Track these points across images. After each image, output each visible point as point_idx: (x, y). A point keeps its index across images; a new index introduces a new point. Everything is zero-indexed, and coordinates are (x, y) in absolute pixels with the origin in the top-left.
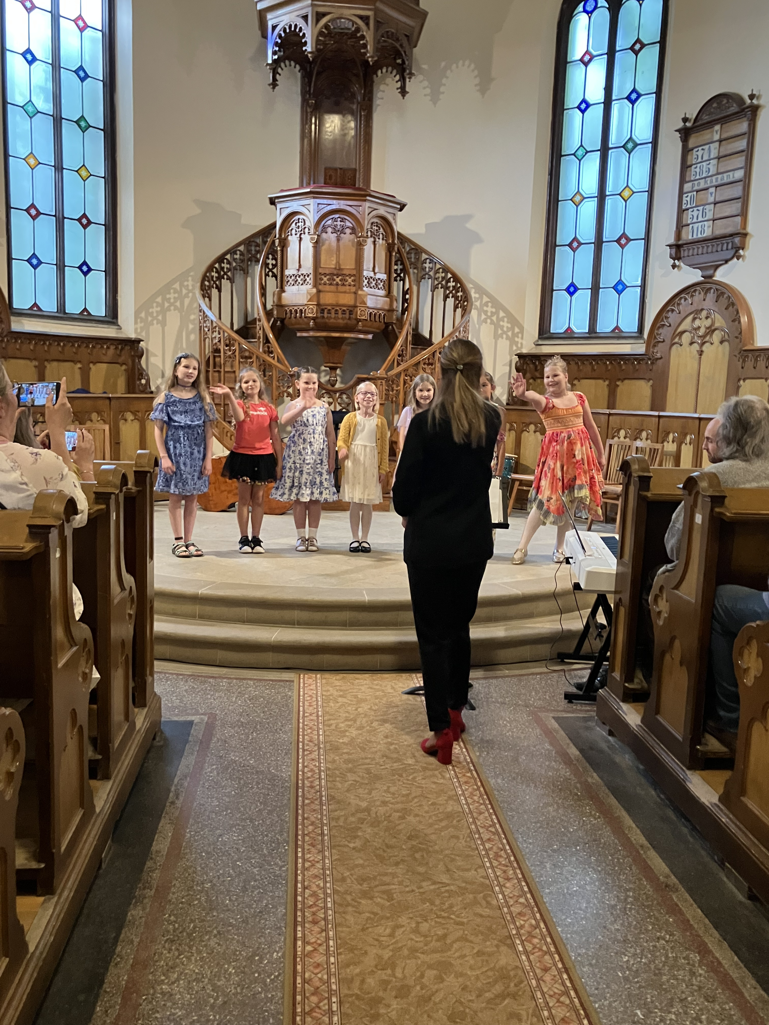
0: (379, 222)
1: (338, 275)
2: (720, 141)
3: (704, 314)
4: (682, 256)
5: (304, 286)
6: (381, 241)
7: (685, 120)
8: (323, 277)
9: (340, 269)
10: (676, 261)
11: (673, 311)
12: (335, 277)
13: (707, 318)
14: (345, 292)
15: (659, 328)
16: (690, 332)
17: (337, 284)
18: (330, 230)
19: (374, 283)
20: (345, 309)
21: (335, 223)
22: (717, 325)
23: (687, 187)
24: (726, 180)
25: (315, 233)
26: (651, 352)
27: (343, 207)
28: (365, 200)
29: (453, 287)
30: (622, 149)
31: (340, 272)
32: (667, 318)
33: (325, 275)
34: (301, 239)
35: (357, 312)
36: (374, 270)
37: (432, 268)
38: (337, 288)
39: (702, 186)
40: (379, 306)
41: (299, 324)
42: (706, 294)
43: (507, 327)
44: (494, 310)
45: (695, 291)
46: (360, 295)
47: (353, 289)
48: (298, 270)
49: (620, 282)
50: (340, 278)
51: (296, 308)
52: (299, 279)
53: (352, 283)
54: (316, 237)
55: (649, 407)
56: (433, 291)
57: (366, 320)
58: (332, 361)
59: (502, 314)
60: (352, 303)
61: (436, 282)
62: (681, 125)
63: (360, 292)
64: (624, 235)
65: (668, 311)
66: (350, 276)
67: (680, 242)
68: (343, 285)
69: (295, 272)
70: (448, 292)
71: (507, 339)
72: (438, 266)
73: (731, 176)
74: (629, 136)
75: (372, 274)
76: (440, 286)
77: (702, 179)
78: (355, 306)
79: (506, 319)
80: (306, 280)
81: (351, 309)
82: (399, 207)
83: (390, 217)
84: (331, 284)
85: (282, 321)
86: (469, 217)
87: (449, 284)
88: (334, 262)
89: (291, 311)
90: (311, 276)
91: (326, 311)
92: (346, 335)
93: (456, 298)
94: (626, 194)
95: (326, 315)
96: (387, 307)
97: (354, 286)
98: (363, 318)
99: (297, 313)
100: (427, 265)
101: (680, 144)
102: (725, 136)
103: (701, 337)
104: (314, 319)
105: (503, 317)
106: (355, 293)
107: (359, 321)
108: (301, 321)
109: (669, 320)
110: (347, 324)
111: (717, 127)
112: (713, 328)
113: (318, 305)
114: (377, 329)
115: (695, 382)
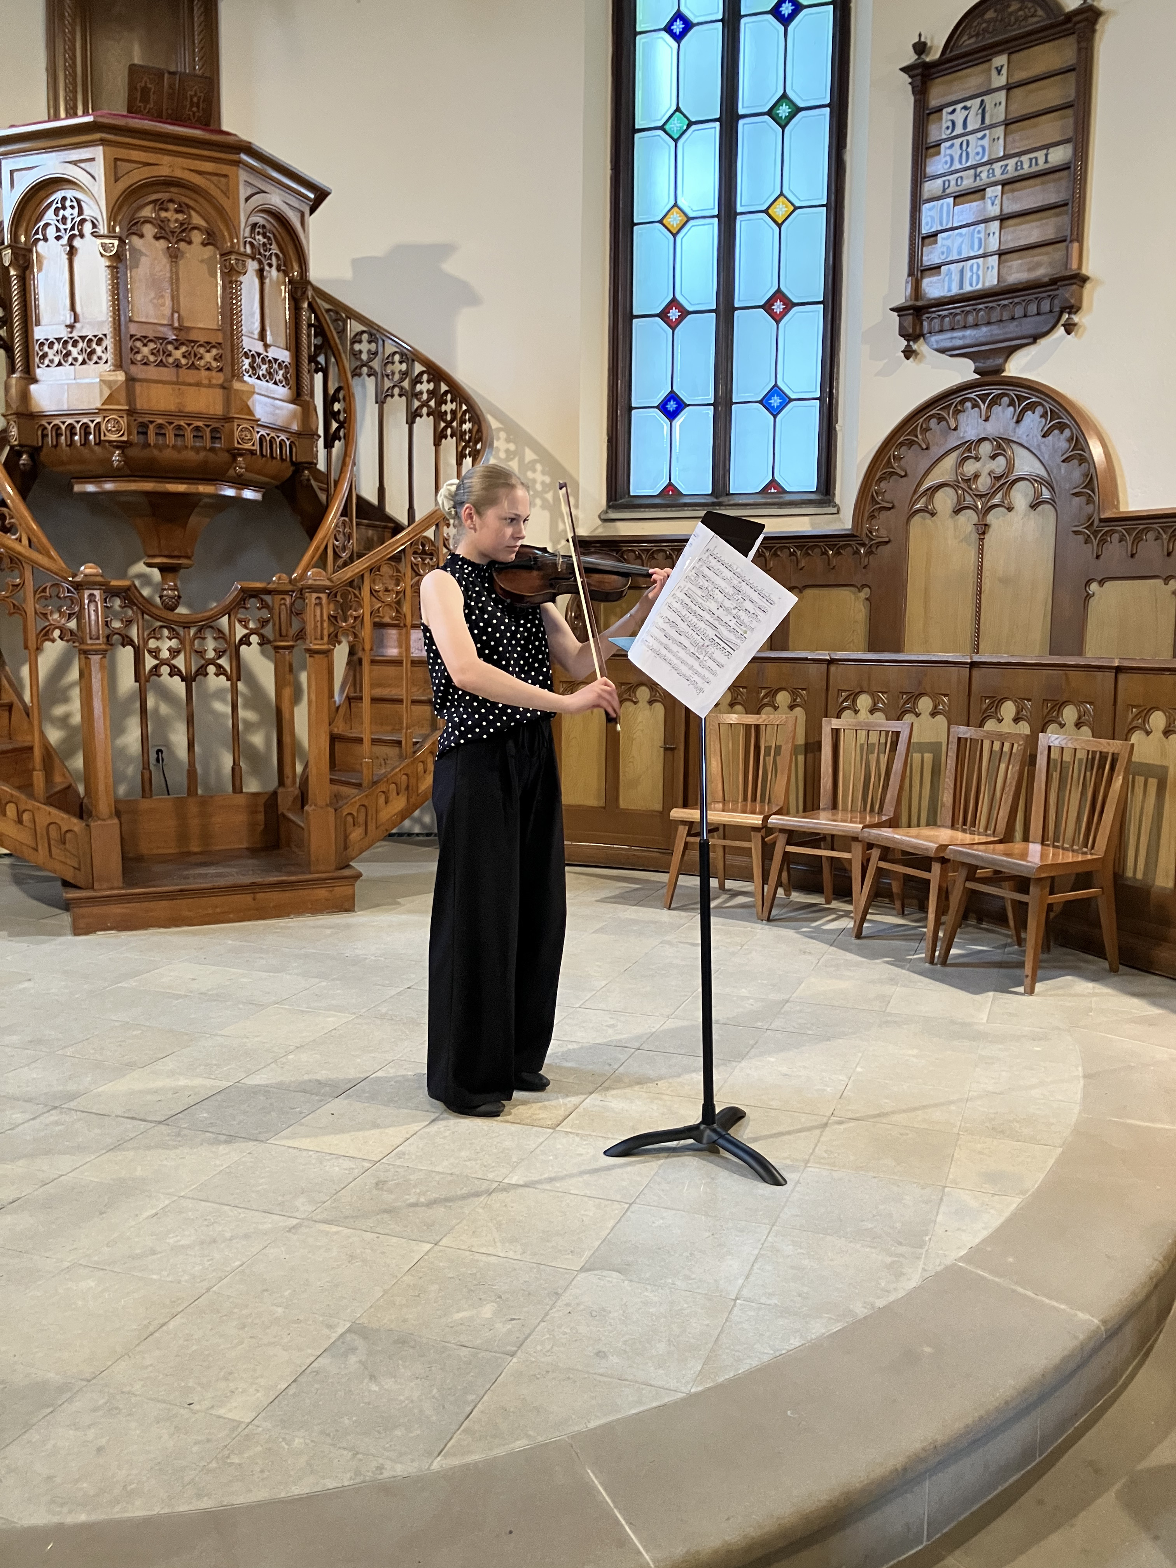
0: (268, 226)
1: (178, 344)
2: (1009, 88)
3: (986, 449)
4: (925, 331)
5: (90, 366)
6: (274, 272)
7: (920, 48)
8: (139, 344)
9: (181, 329)
10: (911, 343)
11: (911, 443)
12: (170, 347)
13: (993, 457)
14: (198, 384)
15: (881, 479)
16: (955, 486)
17: (178, 365)
18: (149, 230)
19: (264, 367)
20: (200, 424)
21: (163, 214)
22: (1018, 472)
23: (931, 187)
24: (1026, 169)
25: (111, 235)
26: (865, 531)
27: (179, 173)
28: (238, 163)
29: (428, 391)
30: (767, 118)
31: (183, 336)
32: (898, 458)
33: (145, 340)
34: (72, 252)
35: (232, 432)
36: (262, 337)
37: (376, 354)
38: (178, 377)
39: (968, 182)
40: (280, 423)
41: (82, 461)
42: (990, 407)
43: (543, 483)
44: (512, 447)
45: (962, 402)
46: (237, 390)
47: (219, 378)
48: (71, 327)
49: (775, 390)
50: (183, 349)
51: (69, 421)
52: (75, 352)
53: (214, 364)
54: (116, 243)
55: (863, 644)
56: (381, 402)
57: (252, 452)
58: (166, 553)
59: (529, 455)
60: (218, 409)
61: (388, 384)
62: (910, 58)
63: (237, 385)
64: (779, 295)
65: (902, 444)
66: (209, 345)
67: (919, 303)
68: (192, 366)
69: (64, 334)
70: (417, 404)
71: (543, 507)
72: (390, 348)
73: (1041, 161)
74: (780, 92)
75: (259, 347)
76: (396, 391)
77: (968, 168)
78: (228, 419)
79: (539, 467)
80: (93, 352)
81: (215, 425)
82: (312, 196)
83: (294, 219)
84: (161, 364)
85: (34, 452)
86: (445, 250)
87: (419, 387)
88: (167, 311)
89: (57, 428)
90: (108, 342)
91: (151, 427)
92: (202, 489)
93: (438, 415)
94: (780, 210)
95: (152, 438)
96: (295, 427)
97: (221, 370)
98: (248, 446)
99: (73, 434)
100: (364, 347)
101: (910, 100)
102: (1021, 75)
103: (980, 496)
104: (121, 446)
105: (534, 462)
106: (225, 388)
107: (234, 454)
108: (85, 451)
109: (903, 462)
110: (205, 462)
111: (1001, 60)
112: (1012, 478)
113: (131, 412)
114: (273, 478)
115: (971, 589)
